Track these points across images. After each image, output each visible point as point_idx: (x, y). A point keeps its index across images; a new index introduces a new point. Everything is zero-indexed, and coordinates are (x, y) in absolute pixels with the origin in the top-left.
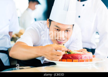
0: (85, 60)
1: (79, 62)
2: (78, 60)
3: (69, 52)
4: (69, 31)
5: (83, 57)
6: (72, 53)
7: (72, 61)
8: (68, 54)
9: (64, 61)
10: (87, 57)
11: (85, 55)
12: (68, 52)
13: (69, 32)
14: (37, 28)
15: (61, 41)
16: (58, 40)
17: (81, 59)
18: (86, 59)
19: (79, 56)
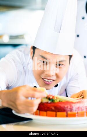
0: (77, 113)
1: (67, 116)
2: (65, 113)
3: (52, 98)
4: (63, 65)
5: (74, 109)
6: (56, 101)
7: (55, 115)
8: (50, 103)
9: (43, 115)
10: (81, 108)
11: (78, 105)
12: (49, 99)
13: (61, 66)
14: (13, 59)
15: (49, 81)
16: (45, 80)
17: (71, 111)
18: (80, 112)
19: (67, 107)
